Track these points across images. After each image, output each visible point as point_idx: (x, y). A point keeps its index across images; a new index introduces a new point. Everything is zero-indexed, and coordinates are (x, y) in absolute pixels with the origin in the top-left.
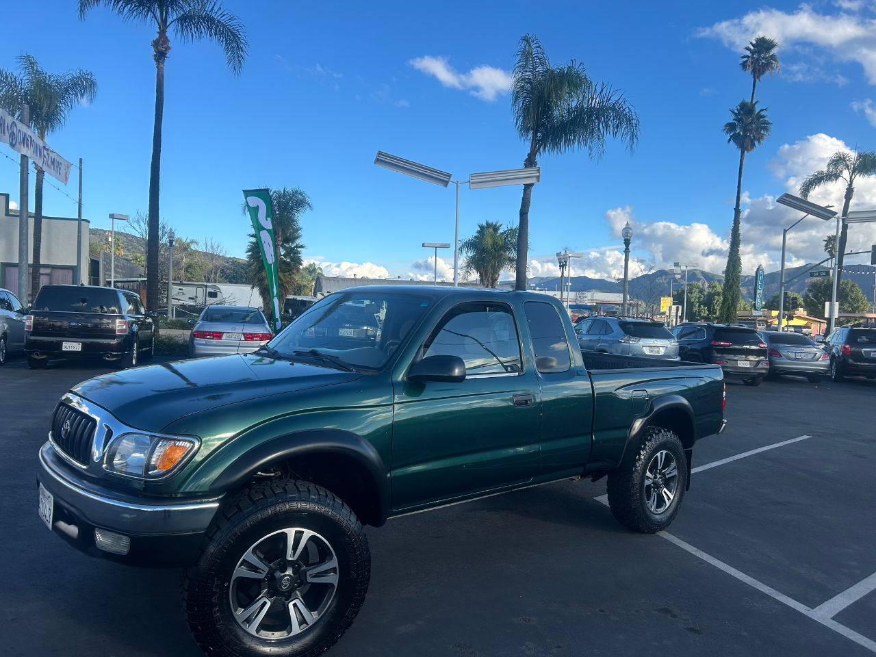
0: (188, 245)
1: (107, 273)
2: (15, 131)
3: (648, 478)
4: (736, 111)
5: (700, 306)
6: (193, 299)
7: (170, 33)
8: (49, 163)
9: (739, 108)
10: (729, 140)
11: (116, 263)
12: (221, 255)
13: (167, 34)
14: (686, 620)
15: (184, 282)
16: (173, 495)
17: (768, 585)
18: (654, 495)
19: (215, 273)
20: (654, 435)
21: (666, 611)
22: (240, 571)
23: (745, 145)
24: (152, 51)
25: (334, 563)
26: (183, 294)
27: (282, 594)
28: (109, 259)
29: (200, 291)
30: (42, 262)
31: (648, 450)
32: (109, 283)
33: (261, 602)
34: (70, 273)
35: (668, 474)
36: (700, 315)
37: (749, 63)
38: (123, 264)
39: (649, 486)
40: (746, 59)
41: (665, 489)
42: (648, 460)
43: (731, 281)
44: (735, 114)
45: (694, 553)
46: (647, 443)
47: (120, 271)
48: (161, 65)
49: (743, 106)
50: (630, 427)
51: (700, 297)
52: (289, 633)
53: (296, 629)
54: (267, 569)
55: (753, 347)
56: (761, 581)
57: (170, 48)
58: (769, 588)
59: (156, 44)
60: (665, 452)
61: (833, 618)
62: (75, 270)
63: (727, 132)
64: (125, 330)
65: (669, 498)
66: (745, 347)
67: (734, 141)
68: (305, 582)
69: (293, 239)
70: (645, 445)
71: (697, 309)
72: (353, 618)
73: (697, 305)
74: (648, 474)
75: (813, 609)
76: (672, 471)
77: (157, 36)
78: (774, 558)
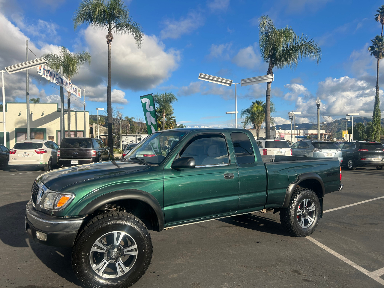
0: (131, 119)
1: (96, 132)
2: (58, 78)
3: (299, 212)
4: (374, 41)
5: (363, 134)
6: (132, 141)
7: (113, 32)
8: (72, 89)
9: (375, 39)
10: (371, 55)
11: (100, 128)
12: (143, 122)
13: (112, 32)
14: (304, 276)
15: (128, 135)
16: (64, 217)
17: (352, 261)
18: (303, 219)
19: (141, 130)
20: (301, 191)
21: (296, 271)
22: (94, 249)
23: (379, 56)
24: (106, 40)
25: (135, 246)
26: (128, 140)
27: (113, 259)
28: (97, 127)
29: (135, 138)
30: (71, 129)
31: (298, 199)
32: (97, 136)
33: (104, 262)
34: (82, 133)
35: (310, 210)
36: (363, 138)
37: (379, 17)
38: (103, 128)
39: (300, 216)
40: (377, 16)
41: (309, 217)
42: (298, 203)
43: (376, 121)
44: (374, 42)
45: (320, 246)
46: (297, 195)
47: (102, 131)
48: (110, 45)
49: (377, 38)
50: (287, 188)
51: (363, 130)
52: (116, 276)
53: (120, 274)
54: (106, 249)
55: (380, 152)
56: (349, 259)
57: (113, 38)
58: (353, 262)
59: (107, 37)
60: (307, 199)
61: (380, 277)
62: (84, 132)
63: (370, 51)
64: (95, 155)
65: (311, 221)
66: (375, 151)
67: (374, 55)
68: (123, 254)
69: (171, 114)
70: (296, 196)
71: (361, 135)
72: (145, 270)
73: (362, 133)
74: (299, 209)
75: (371, 272)
76: (312, 208)
77: (108, 34)
78: (360, 248)
